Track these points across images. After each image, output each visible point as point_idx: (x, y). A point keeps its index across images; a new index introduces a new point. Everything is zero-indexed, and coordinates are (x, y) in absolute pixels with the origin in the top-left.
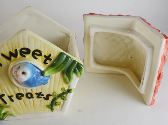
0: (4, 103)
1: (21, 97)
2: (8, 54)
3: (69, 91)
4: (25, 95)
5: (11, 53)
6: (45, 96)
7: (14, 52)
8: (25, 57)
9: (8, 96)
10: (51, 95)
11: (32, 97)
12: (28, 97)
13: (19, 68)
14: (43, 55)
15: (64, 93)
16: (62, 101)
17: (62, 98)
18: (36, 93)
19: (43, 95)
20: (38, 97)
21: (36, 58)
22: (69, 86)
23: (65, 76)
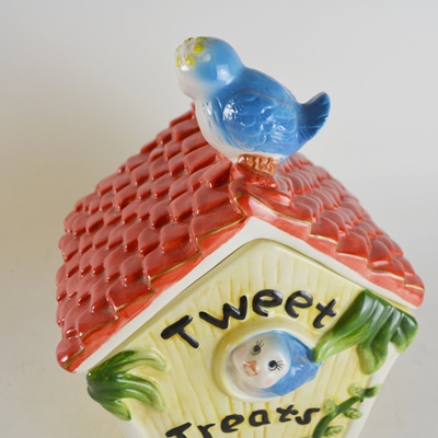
1: (234, 425)
2: (218, 314)
3: (369, 392)
4: (246, 417)
5: (227, 308)
6: (301, 414)
7: (235, 305)
8: (266, 315)
9: (200, 428)
10: (317, 410)
11: (265, 421)
12: (253, 422)
13: (257, 349)
14: (315, 303)
15: (353, 400)
16: (346, 420)
17: (346, 415)
18: (279, 410)
19: (295, 412)
20: (283, 420)
21: (295, 316)
22: (370, 379)
23: (368, 354)
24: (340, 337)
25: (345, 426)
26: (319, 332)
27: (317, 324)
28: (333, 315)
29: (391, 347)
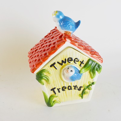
0: (54, 94)
1: (65, 89)
2: (61, 62)
3: (93, 83)
4: (67, 87)
5: (62, 61)
6: (79, 88)
7: (64, 61)
8: (70, 62)
9: (57, 89)
10: (82, 87)
11: (71, 89)
12: (69, 89)
13: (68, 68)
14: (80, 61)
15: (90, 85)
16: (89, 90)
17: (88, 89)
18: (74, 86)
19: (77, 87)
20: (75, 89)
21: (76, 63)
22: (93, 80)
23: (91, 73)
24: (85, 68)
25: (89, 92)
26: (81, 67)
27: (80, 65)
28: (83, 64)
29: (96, 72)
